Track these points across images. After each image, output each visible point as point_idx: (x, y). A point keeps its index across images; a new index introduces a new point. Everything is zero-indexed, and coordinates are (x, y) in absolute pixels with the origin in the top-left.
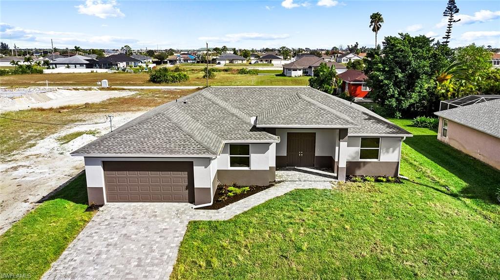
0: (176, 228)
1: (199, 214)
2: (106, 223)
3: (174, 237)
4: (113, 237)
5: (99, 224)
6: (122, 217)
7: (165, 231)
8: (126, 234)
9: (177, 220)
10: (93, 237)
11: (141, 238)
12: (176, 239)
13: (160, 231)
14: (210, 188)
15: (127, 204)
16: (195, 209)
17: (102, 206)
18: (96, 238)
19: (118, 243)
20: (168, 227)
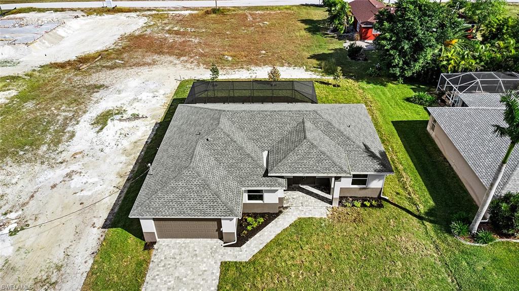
0: (212, 270)
1: (227, 253)
2: (162, 264)
3: (212, 280)
4: (170, 280)
5: (158, 265)
6: (172, 257)
7: (205, 273)
8: (178, 277)
9: (212, 261)
10: (156, 280)
11: (189, 282)
12: (214, 282)
13: (201, 273)
14: (234, 233)
15: (174, 240)
16: (224, 246)
17: (155, 243)
18: (158, 281)
19: (175, 286)
20: (206, 269)
